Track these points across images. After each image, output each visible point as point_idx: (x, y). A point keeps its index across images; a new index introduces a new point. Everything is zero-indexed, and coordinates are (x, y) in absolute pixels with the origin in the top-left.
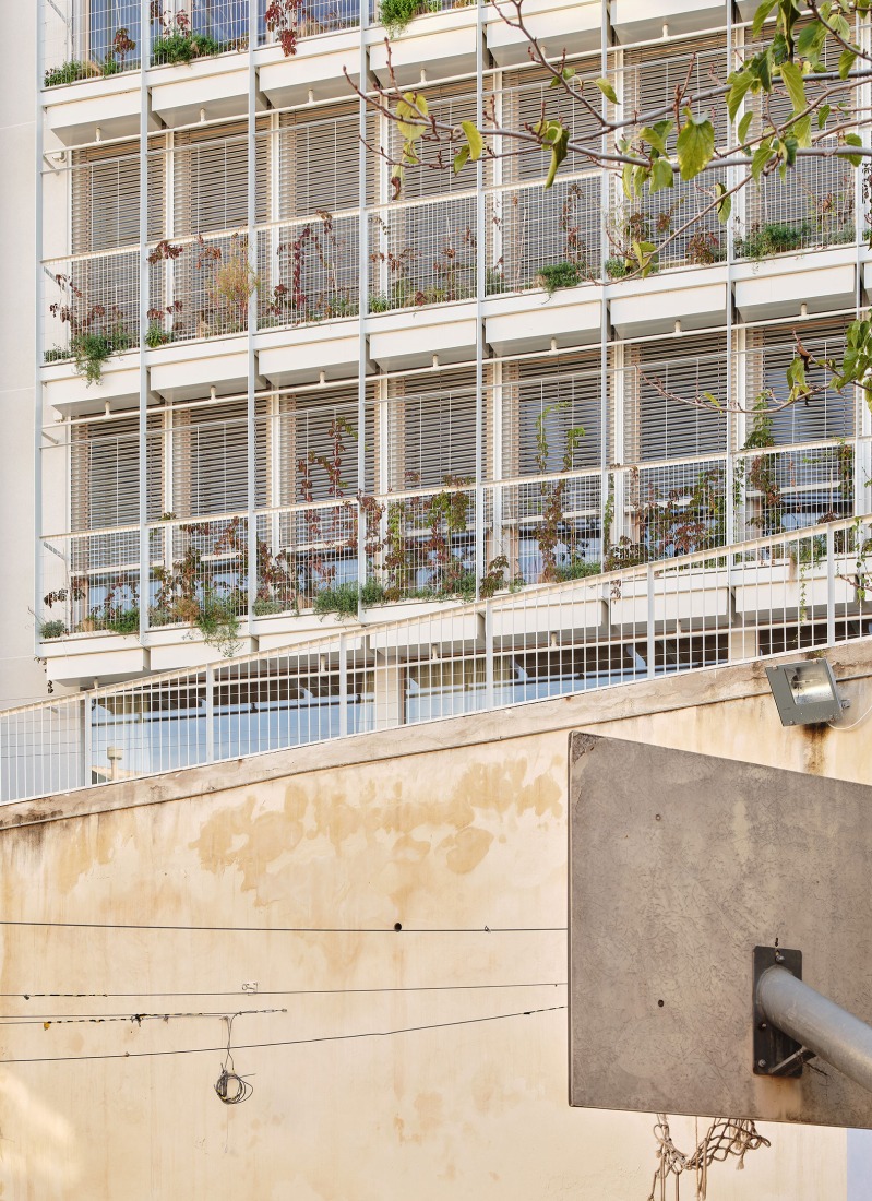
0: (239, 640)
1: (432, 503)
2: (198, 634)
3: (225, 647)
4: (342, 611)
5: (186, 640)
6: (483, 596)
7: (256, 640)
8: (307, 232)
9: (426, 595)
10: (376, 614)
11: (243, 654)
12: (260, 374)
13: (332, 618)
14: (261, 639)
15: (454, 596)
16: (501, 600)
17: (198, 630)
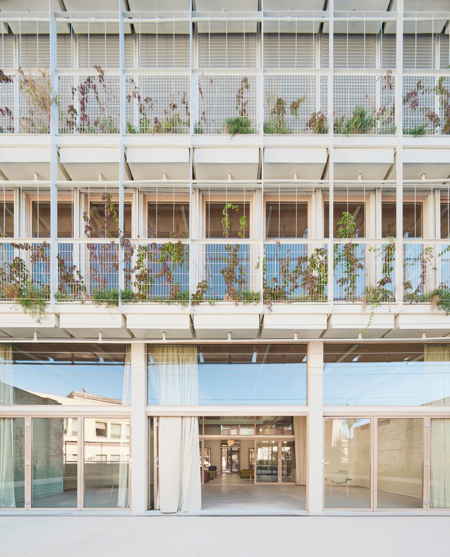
0: (46, 315)
1: (163, 248)
2: (20, 308)
3: (37, 317)
4: (110, 303)
5: (12, 311)
6: (193, 304)
7: (58, 316)
8: (89, 80)
9: (161, 300)
10: (130, 308)
11: (49, 322)
12: (61, 162)
13: (103, 307)
14: (61, 316)
15: (176, 303)
16: (204, 308)
17: (20, 306)
